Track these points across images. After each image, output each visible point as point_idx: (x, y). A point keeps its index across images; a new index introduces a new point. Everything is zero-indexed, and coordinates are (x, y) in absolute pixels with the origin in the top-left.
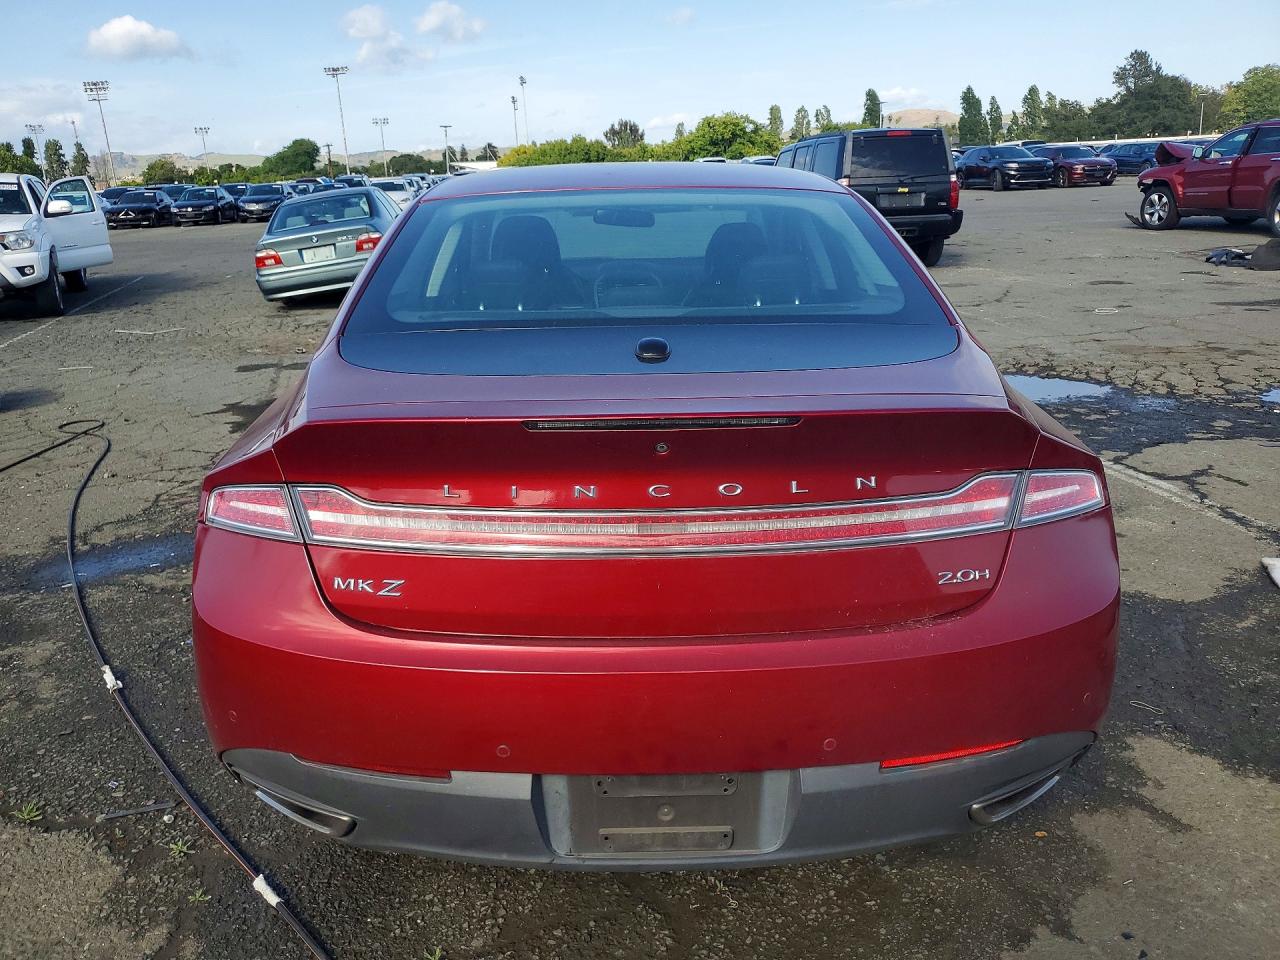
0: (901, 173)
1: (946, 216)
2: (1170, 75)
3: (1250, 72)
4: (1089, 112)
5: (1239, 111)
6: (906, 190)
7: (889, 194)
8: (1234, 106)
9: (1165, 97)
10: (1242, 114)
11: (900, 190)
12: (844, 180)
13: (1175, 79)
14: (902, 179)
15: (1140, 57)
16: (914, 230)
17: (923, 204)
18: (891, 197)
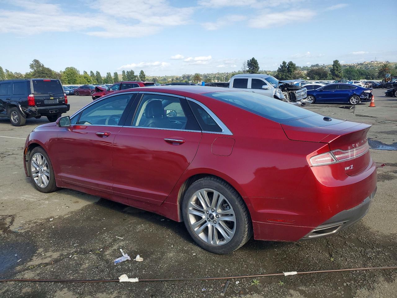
0: (50, 93)
1: (65, 106)
2: (46, 67)
3: (66, 68)
4: (24, 76)
5: (66, 79)
6: (53, 98)
7: (48, 99)
8: (65, 77)
9: (47, 74)
10: (67, 80)
11: (51, 98)
12: (32, 95)
13: (48, 69)
14: (51, 95)
15: (36, 62)
16: (57, 111)
17: (58, 102)
18: (48, 100)
